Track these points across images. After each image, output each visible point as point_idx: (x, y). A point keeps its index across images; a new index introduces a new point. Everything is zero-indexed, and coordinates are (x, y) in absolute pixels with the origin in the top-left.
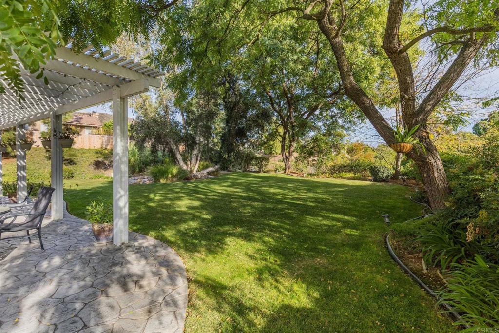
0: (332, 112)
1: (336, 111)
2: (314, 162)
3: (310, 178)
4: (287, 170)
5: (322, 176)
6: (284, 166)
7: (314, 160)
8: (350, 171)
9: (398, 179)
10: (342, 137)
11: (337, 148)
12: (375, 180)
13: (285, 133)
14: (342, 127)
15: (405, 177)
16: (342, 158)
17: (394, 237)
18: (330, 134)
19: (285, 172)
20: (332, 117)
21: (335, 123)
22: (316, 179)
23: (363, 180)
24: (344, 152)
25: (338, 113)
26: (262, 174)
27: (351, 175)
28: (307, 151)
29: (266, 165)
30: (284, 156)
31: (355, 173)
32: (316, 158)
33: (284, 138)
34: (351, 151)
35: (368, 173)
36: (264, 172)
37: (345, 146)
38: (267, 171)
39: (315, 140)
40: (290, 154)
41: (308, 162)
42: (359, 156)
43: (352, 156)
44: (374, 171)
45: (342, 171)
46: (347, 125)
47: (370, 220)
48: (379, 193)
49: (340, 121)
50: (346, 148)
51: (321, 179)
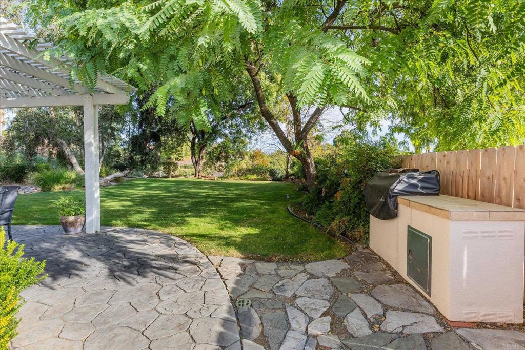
0: (237, 121)
1: (240, 121)
2: (221, 168)
3: (220, 180)
4: (198, 174)
5: (232, 179)
6: (194, 172)
7: (221, 166)
8: (253, 174)
9: (288, 178)
10: (245, 145)
11: (241, 154)
12: (273, 180)
13: (194, 139)
14: (245, 136)
15: (292, 177)
16: (245, 164)
17: (291, 206)
18: (235, 142)
19: (196, 176)
20: (237, 126)
21: (239, 132)
22: (226, 181)
23: (265, 180)
24: (247, 158)
25: (241, 123)
26: (171, 179)
27: (255, 177)
28: (215, 157)
29: (174, 171)
30: (194, 161)
31: (258, 175)
32: (223, 164)
33: (193, 144)
34: (252, 157)
35: (268, 175)
36: (173, 177)
37: (248, 152)
38: (176, 176)
39: (223, 146)
40: (200, 159)
41: (215, 167)
42: (258, 162)
43: (253, 162)
44: (272, 173)
45: (247, 174)
46: (249, 135)
47: (276, 201)
48: (277, 187)
49: (244, 131)
50: (249, 154)
51: (231, 181)
